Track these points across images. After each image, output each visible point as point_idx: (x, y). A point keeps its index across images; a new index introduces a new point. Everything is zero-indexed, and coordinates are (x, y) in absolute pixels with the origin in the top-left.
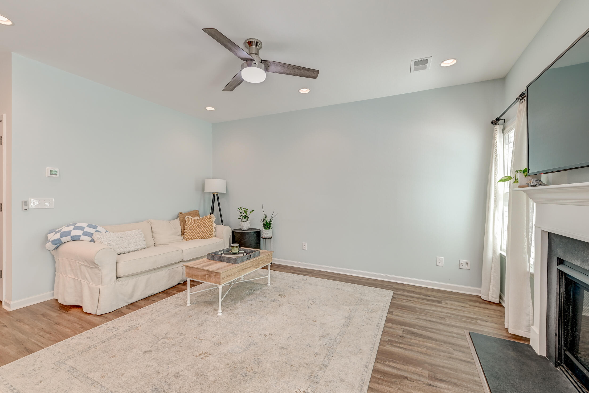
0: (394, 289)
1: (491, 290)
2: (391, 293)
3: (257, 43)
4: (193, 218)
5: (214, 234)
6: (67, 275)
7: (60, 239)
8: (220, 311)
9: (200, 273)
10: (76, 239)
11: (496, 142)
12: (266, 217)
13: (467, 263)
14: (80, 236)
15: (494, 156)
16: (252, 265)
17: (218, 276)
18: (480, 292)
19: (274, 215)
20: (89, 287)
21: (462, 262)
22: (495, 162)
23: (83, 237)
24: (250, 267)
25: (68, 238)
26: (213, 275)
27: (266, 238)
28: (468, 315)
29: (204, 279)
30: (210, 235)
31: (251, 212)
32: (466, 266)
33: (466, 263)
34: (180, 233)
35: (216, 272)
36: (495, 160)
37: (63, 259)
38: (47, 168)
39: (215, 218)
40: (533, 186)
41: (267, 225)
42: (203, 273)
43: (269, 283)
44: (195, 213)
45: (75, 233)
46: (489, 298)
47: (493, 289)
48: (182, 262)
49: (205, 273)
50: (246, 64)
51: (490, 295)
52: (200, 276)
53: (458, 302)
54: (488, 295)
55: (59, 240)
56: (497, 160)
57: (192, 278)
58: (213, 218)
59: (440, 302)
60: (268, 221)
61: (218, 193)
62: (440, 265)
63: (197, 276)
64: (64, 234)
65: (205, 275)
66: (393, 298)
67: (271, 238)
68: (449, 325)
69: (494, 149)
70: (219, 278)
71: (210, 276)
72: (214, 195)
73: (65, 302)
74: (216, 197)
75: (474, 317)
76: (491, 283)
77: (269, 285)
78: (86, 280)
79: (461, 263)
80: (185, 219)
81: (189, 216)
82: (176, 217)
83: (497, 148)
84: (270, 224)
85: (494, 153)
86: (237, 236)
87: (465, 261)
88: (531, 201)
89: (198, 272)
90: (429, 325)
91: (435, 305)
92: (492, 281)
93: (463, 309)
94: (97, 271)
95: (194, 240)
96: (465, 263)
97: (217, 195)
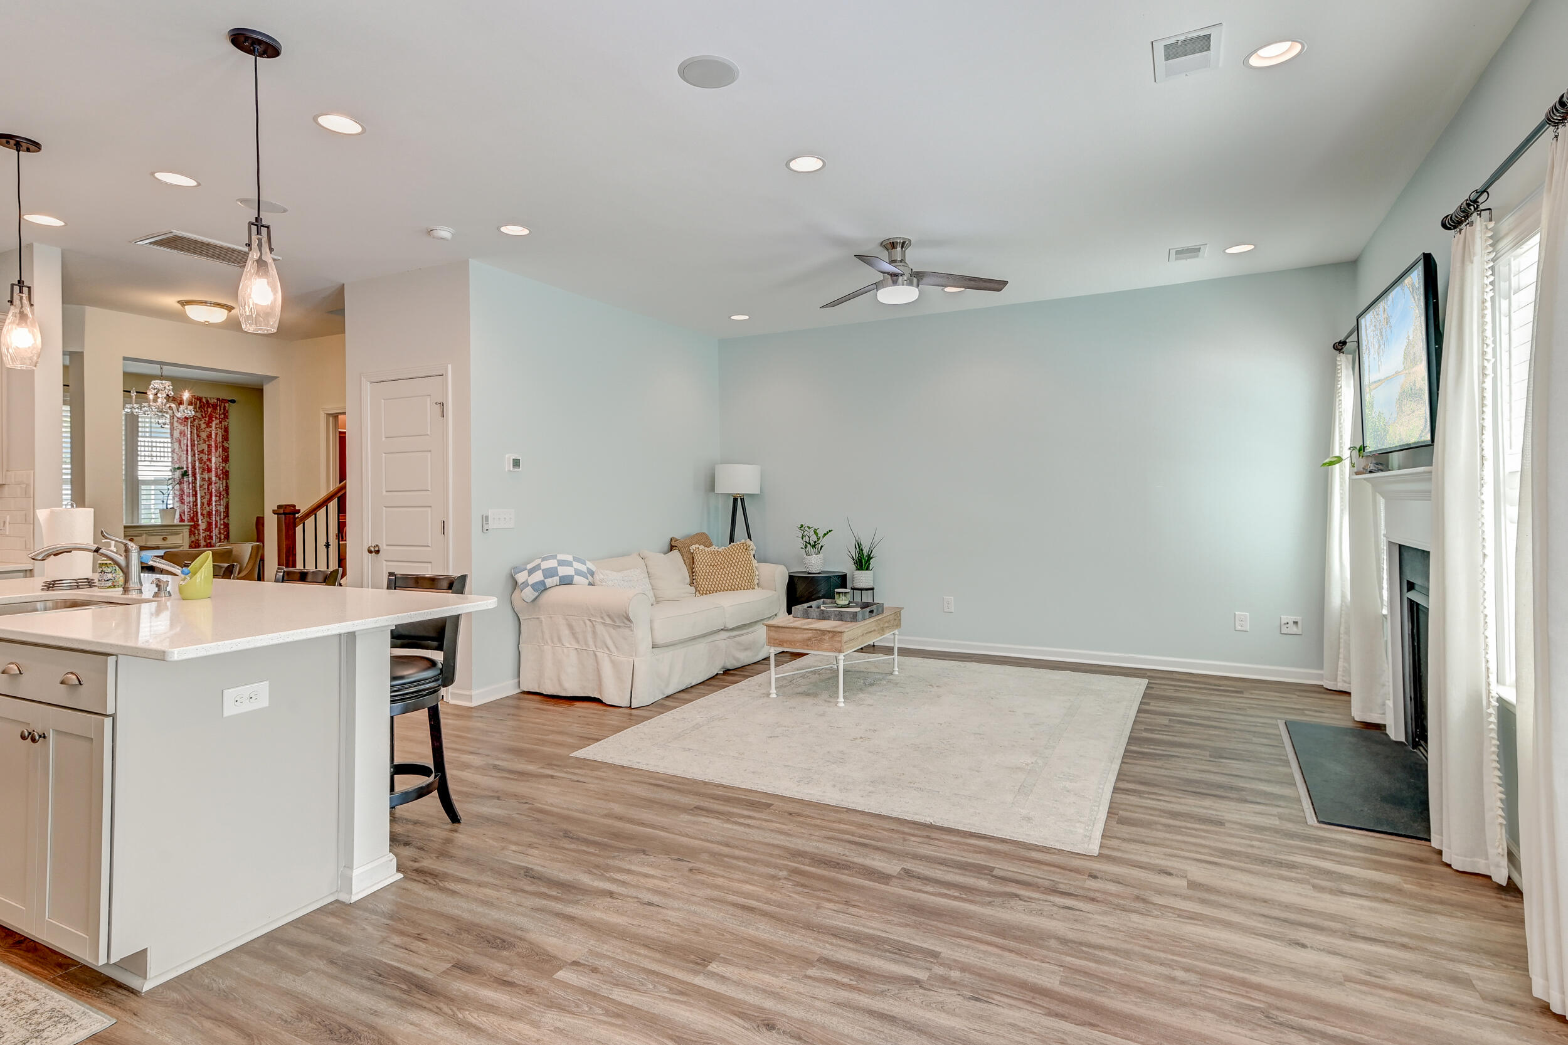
0: (1149, 677)
1: (1340, 669)
2: (1145, 682)
3: (904, 243)
4: (706, 549)
5: (756, 582)
6: (562, 644)
7: (543, 581)
8: (841, 699)
9: (799, 636)
10: (566, 581)
11: (1339, 386)
12: (859, 545)
13: (1296, 623)
14: (572, 577)
15: (1337, 412)
16: (876, 628)
17: (837, 639)
18: (1321, 677)
19: (876, 540)
20: (612, 662)
21: (1286, 622)
22: (1340, 424)
23: (577, 579)
24: (875, 630)
25: (556, 580)
26: (827, 637)
27: (861, 590)
28: (1293, 706)
29: (807, 646)
30: (748, 582)
31: (825, 535)
32: (1294, 629)
33: (1294, 622)
34: (688, 580)
35: (834, 632)
36: (1340, 420)
37: (551, 617)
38: (507, 456)
39: (755, 548)
40: (1371, 472)
41: (863, 562)
42: (809, 635)
43: (896, 669)
44: (703, 539)
45: (564, 571)
46: (1337, 685)
47: (1344, 667)
48: (722, 632)
49: (810, 635)
50: (890, 281)
51: (1339, 678)
52: (800, 642)
53: (1279, 692)
54: (1336, 680)
55: (543, 583)
56: (1342, 421)
57: (782, 646)
58: (751, 548)
59: (1241, 692)
60: (865, 552)
61: (743, 495)
62: (1243, 629)
63: (791, 643)
64: (550, 573)
65: (809, 639)
66: (1147, 687)
67: (872, 589)
68: (1252, 716)
69: (1337, 400)
70: (840, 642)
71: (821, 640)
72: (735, 500)
73: (565, 690)
74: (738, 503)
75: (1301, 707)
76: (1341, 656)
77: (897, 673)
78: (605, 649)
79: (1283, 622)
80: (692, 551)
81: (697, 546)
82: (666, 546)
83: (1342, 398)
84: (869, 558)
85: (1337, 407)
86: (801, 588)
87: (1291, 619)
88: (1379, 497)
89: (795, 635)
90: (1217, 715)
91: (1229, 696)
92: (1341, 650)
93: (1285, 700)
94: (627, 631)
95: (718, 593)
96: (1291, 623)
97: (742, 500)
